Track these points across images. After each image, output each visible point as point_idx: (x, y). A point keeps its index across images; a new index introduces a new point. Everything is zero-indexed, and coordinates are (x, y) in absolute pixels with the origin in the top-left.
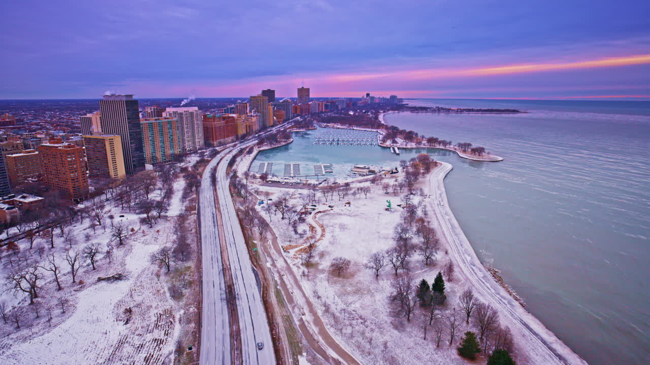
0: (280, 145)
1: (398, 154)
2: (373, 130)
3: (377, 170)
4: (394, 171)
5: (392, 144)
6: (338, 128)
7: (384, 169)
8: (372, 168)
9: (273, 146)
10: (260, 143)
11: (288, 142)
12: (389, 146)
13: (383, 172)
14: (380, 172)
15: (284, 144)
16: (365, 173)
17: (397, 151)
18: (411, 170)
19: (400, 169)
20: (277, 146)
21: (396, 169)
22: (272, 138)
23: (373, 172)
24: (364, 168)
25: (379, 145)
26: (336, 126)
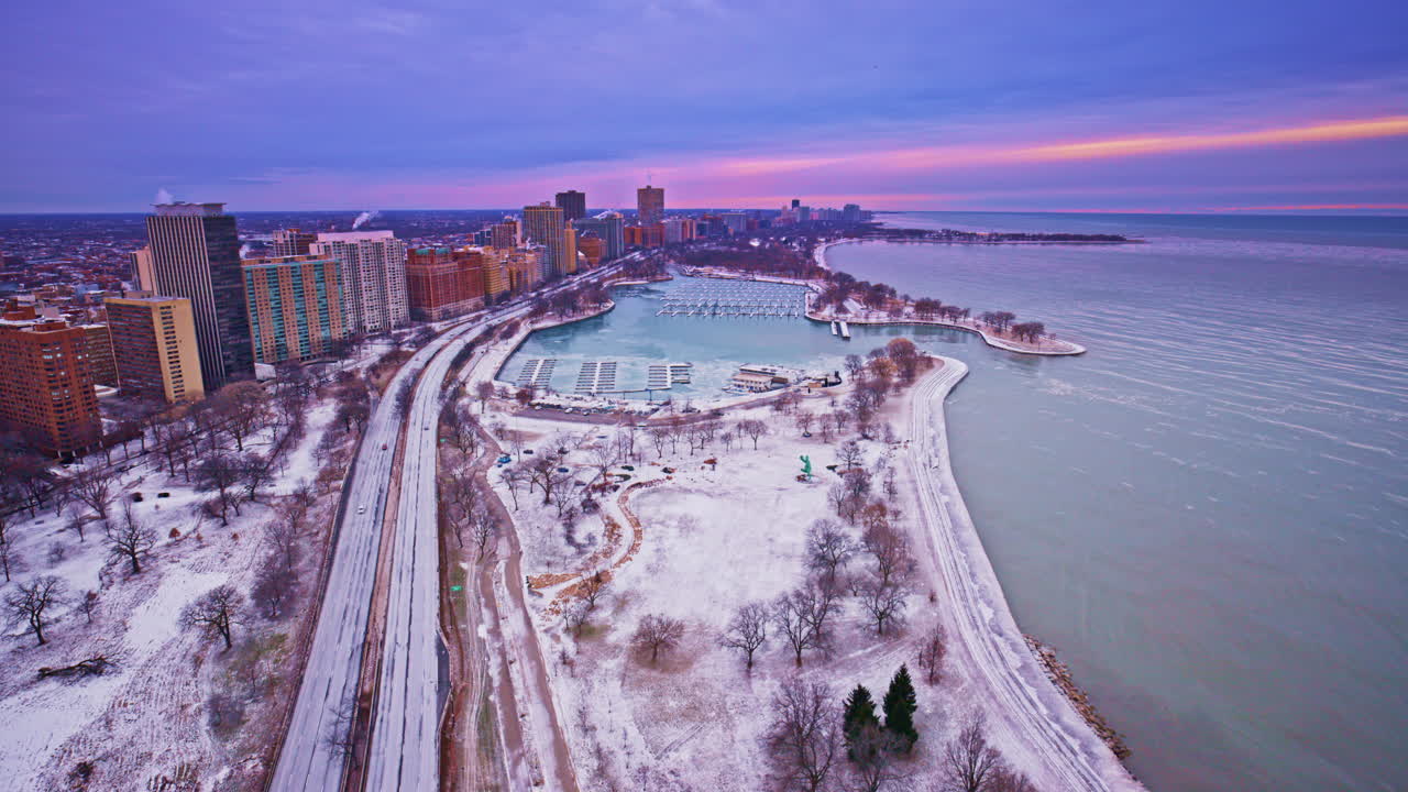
0: (580, 318)
1: (847, 339)
2: (798, 282)
3: (791, 378)
4: (832, 379)
5: (835, 315)
6: (722, 278)
7: (808, 374)
8: (780, 373)
9: (566, 320)
10: (537, 313)
11: (603, 309)
12: (829, 319)
13: (805, 383)
14: (799, 381)
15: (592, 313)
16: (762, 386)
17: (845, 332)
18: (870, 377)
19: (845, 375)
20: (574, 319)
21: (837, 375)
22: (567, 302)
23: (783, 382)
24: (764, 373)
25: (806, 317)
26: (716, 272)
